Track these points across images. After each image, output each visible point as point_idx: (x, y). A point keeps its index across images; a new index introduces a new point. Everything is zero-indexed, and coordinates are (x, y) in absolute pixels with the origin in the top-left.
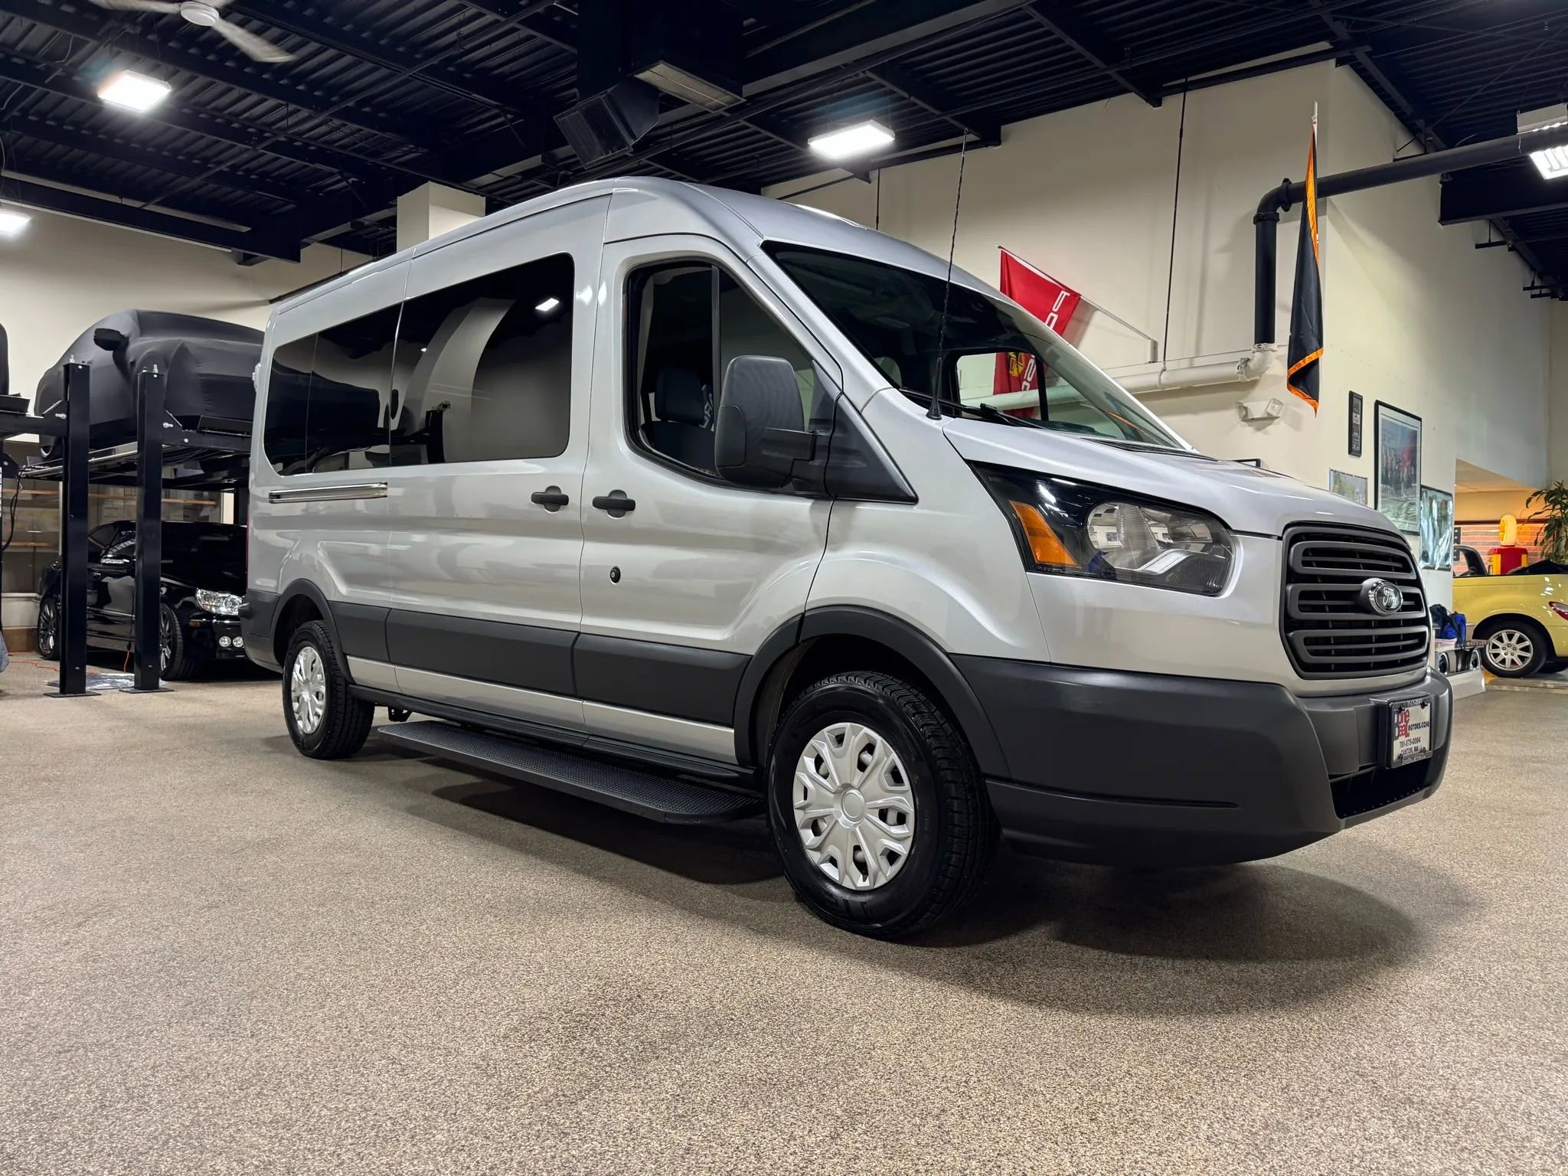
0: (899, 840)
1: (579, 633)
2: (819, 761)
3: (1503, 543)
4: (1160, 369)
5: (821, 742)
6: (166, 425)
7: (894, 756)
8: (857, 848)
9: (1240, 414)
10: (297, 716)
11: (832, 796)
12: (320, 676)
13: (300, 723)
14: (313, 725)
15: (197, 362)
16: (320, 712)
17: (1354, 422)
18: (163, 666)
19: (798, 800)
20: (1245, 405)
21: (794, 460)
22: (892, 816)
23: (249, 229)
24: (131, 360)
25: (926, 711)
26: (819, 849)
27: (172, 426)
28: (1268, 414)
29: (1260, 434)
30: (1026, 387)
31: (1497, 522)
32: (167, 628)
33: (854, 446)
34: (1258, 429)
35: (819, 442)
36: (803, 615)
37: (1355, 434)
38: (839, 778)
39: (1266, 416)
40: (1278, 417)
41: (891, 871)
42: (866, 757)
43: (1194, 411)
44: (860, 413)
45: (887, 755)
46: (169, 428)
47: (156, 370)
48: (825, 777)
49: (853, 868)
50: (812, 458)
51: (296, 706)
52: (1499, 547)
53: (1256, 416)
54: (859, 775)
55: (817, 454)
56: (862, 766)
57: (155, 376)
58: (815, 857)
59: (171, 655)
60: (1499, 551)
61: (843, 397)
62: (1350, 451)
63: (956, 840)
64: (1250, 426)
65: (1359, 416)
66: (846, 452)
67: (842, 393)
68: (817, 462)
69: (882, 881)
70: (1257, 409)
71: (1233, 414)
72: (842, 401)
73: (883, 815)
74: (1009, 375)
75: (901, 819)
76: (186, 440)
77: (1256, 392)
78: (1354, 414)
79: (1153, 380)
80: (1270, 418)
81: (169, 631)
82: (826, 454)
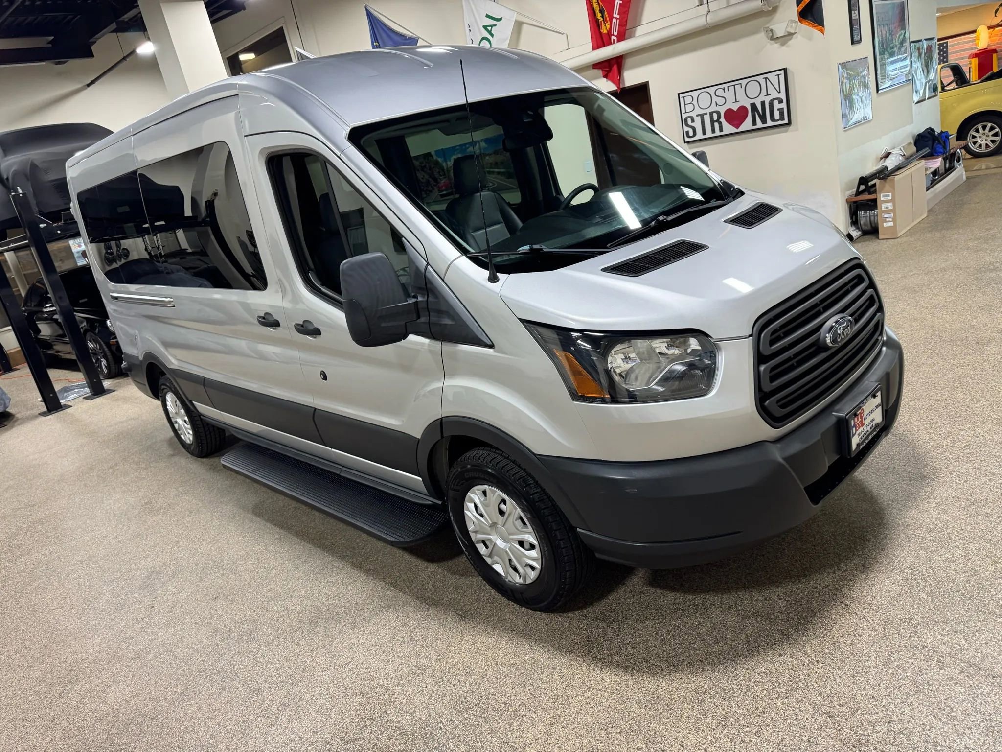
0: (534, 559)
1: (315, 409)
2: (476, 507)
3: (979, 48)
4: (706, 12)
5: (475, 496)
6: (42, 226)
7: (519, 510)
8: (510, 560)
9: (767, 37)
10: (179, 432)
11: (489, 529)
12: (183, 411)
13: (182, 436)
14: (190, 440)
15: (46, 171)
16: (191, 432)
17: (853, 18)
18: (105, 371)
19: (471, 528)
20: (771, 27)
21: (406, 323)
22: (527, 546)
23: (53, 37)
24: (5, 177)
25: (532, 482)
26: (490, 556)
27: (45, 225)
28: (788, 32)
29: (784, 48)
30: (614, 40)
31: (974, 32)
32: (98, 347)
33: (444, 308)
34: (783, 44)
35: (420, 306)
36: (442, 419)
37: (856, 27)
38: (490, 519)
39: (787, 34)
40: (795, 33)
41: (533, 575)
42: (503, 506)
43: (734, 38)
44: (443, 280)
45: (516, 509)
46: (45, 227)
47: (20, 191)
48: (482, 516)
49: (511, 571)
50: (419, 317)
51: (176, 426)
52: (975, 51)
53: (779, 35)
54: (500, 519)
55: (421, 314)
56: (502, 513)
57: (21, 195)
58: (489, 560)
59: (107, 363)
60: (976, 55)
61: (429, 267)
62: (853, 42)
63: (567, 564)
64: (776, 43)
65: (857, 12)
66: (440, 312)
67: (428, 264)
68: (423, 319)
69: (529, 581)
70: (780, 29)
71: (761, 36)
72: (430, 272)
73: (521, 543)
74: (601, 33)
75: (532, 547)
76: (59, 232)
77: (778, 16)
78: (853, 12)
79: (700, 22)
80: (790, 35)
81: (100, 349)
82: (427, 313)
